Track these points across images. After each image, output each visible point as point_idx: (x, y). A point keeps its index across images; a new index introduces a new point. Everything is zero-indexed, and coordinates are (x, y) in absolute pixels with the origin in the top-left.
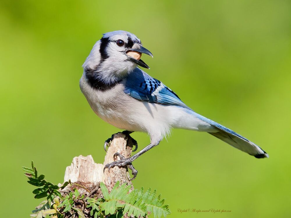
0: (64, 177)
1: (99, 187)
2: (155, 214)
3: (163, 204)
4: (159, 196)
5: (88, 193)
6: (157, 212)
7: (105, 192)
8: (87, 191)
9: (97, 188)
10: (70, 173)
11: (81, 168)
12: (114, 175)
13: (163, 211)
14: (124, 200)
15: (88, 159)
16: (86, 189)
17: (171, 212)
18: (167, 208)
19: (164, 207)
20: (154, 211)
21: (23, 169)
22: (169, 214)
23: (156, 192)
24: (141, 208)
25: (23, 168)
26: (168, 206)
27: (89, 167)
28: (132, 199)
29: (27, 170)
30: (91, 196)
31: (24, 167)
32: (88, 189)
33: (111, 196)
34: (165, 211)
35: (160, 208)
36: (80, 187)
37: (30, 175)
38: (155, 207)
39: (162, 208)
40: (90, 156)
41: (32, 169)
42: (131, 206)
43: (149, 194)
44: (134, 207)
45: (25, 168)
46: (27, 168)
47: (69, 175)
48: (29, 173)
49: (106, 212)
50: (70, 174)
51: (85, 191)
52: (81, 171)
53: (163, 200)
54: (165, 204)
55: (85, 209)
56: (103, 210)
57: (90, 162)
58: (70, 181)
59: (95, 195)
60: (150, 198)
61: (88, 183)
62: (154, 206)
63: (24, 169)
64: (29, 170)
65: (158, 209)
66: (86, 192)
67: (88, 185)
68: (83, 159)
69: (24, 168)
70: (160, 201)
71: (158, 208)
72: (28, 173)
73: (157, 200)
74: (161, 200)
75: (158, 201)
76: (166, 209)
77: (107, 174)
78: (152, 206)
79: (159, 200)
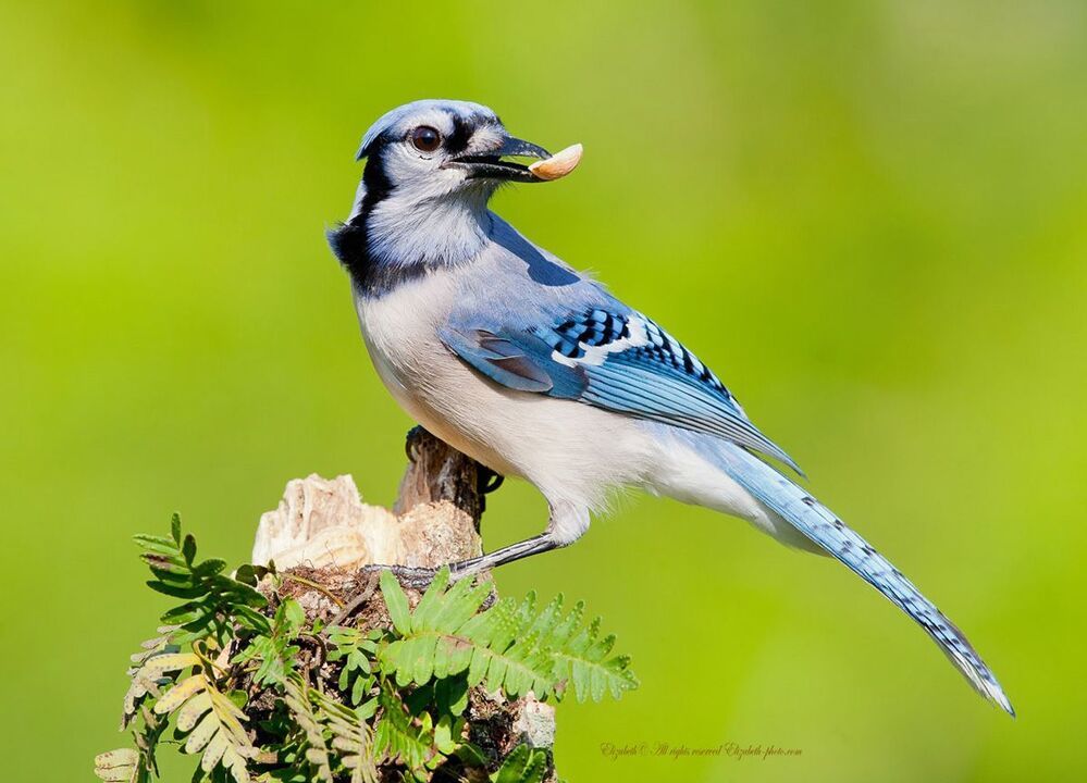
0: (252, 549)
1: (378, 588)
2: (579, 688)
3: (609, 651)
4: (592, 626)
5: (335, 610)
6: (587, 678)
7: (398, 607)
8: (332, 601)
9: (369, 591)
10: (274, 537)
11: (314, 519)
12: (430, 548)
13: (607, 677)
14: (465, 633)
15: (341, 488)
16: (331, 594)
17: (640, 683)
18: (623, 668)
19: (612, 663)
20: (577, 675)
21: (139, 541)
22: (631, 689)
23: (582, 610)
24: (531, 664)
25: (139, 538)
26: (628, 658)
27: (342, 518)
28: (496, 631)
29: (155, 546)
30: (345, 620)
31: (141, 536)
32: (336, 595)
33: (417, 620)
34: (615, 679)
35: (596, 666)
36: (306, 588)
37: (162, 561)
38: (578, 660)
39: (604, 666)
40: (348, 478)
41: (172, 541)
42: (496, 657)
43: (555, 617)
44: (505, 660)
45: (148, 537)
46: (153, 538)
47: (270, 543)
48: (162, 556)
49: (401, 678)
50: (273, 539)
51: (326, 600)
52: (312, 528)
53: (610, 640)
54: (614, 654)
55: (325, 665)
56: (390, 672)
57: (347, 498)
58: (271, 563)
59: (360, 616)
60: (562, 630)
61: (336, 574)
62: (575, 659)
63: (142, 542)
64: (160, 543)
65: (591, 669)
66: (329, 605)
67: (339, 579)
68: (321, 487)
69: (144, 538)
70: (596, 641)
71: (590, 665)
72: (156, 554)
73: (586, 636)
74: (602, 636)
75: (591, 642)
76: (618, 668)
77: (405, 545)
78: (568, 658)
79: (593, 638)
